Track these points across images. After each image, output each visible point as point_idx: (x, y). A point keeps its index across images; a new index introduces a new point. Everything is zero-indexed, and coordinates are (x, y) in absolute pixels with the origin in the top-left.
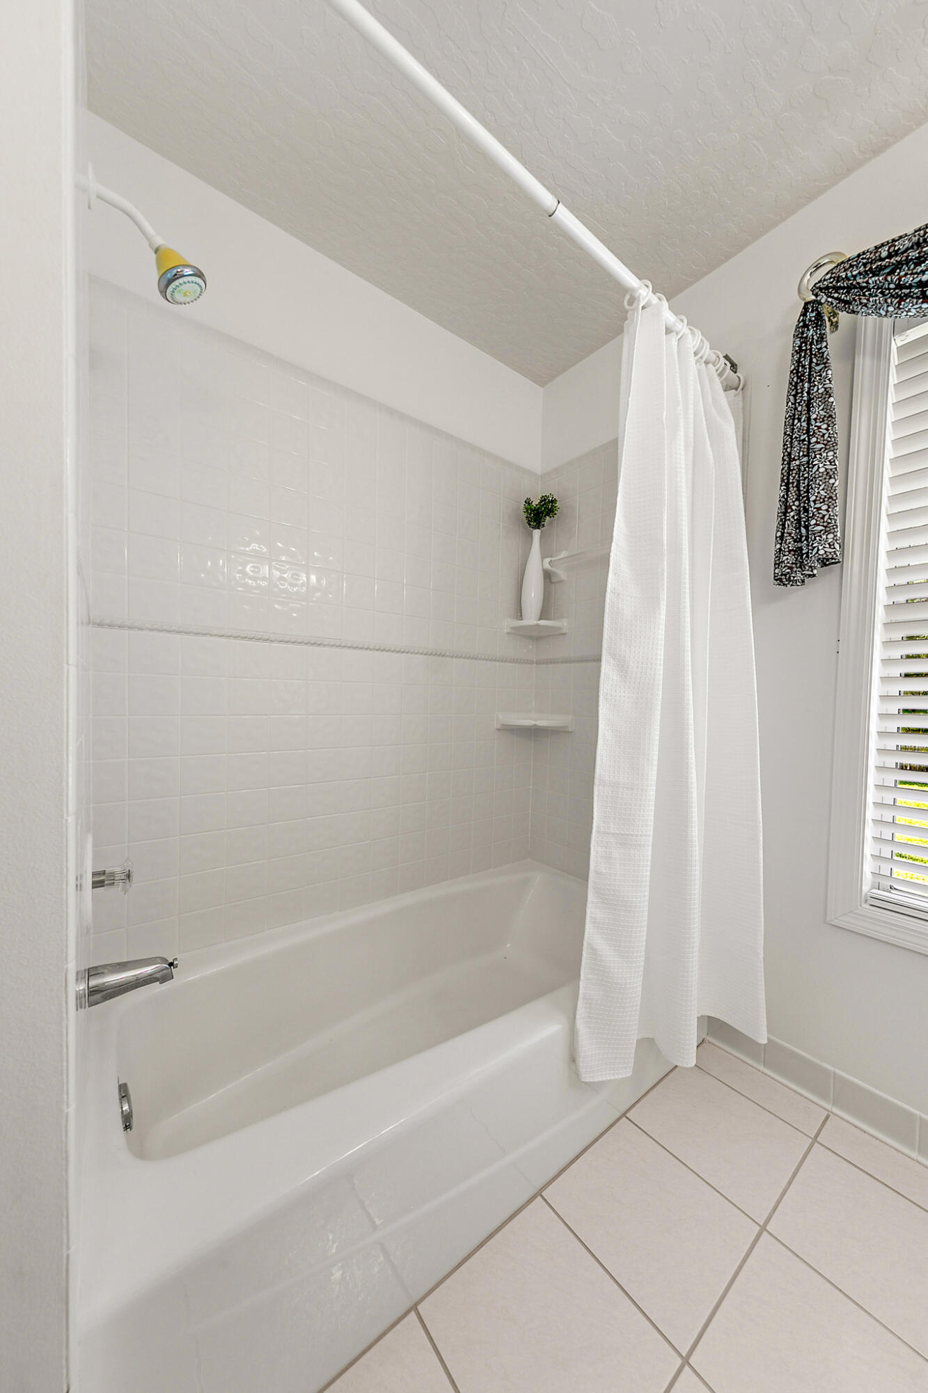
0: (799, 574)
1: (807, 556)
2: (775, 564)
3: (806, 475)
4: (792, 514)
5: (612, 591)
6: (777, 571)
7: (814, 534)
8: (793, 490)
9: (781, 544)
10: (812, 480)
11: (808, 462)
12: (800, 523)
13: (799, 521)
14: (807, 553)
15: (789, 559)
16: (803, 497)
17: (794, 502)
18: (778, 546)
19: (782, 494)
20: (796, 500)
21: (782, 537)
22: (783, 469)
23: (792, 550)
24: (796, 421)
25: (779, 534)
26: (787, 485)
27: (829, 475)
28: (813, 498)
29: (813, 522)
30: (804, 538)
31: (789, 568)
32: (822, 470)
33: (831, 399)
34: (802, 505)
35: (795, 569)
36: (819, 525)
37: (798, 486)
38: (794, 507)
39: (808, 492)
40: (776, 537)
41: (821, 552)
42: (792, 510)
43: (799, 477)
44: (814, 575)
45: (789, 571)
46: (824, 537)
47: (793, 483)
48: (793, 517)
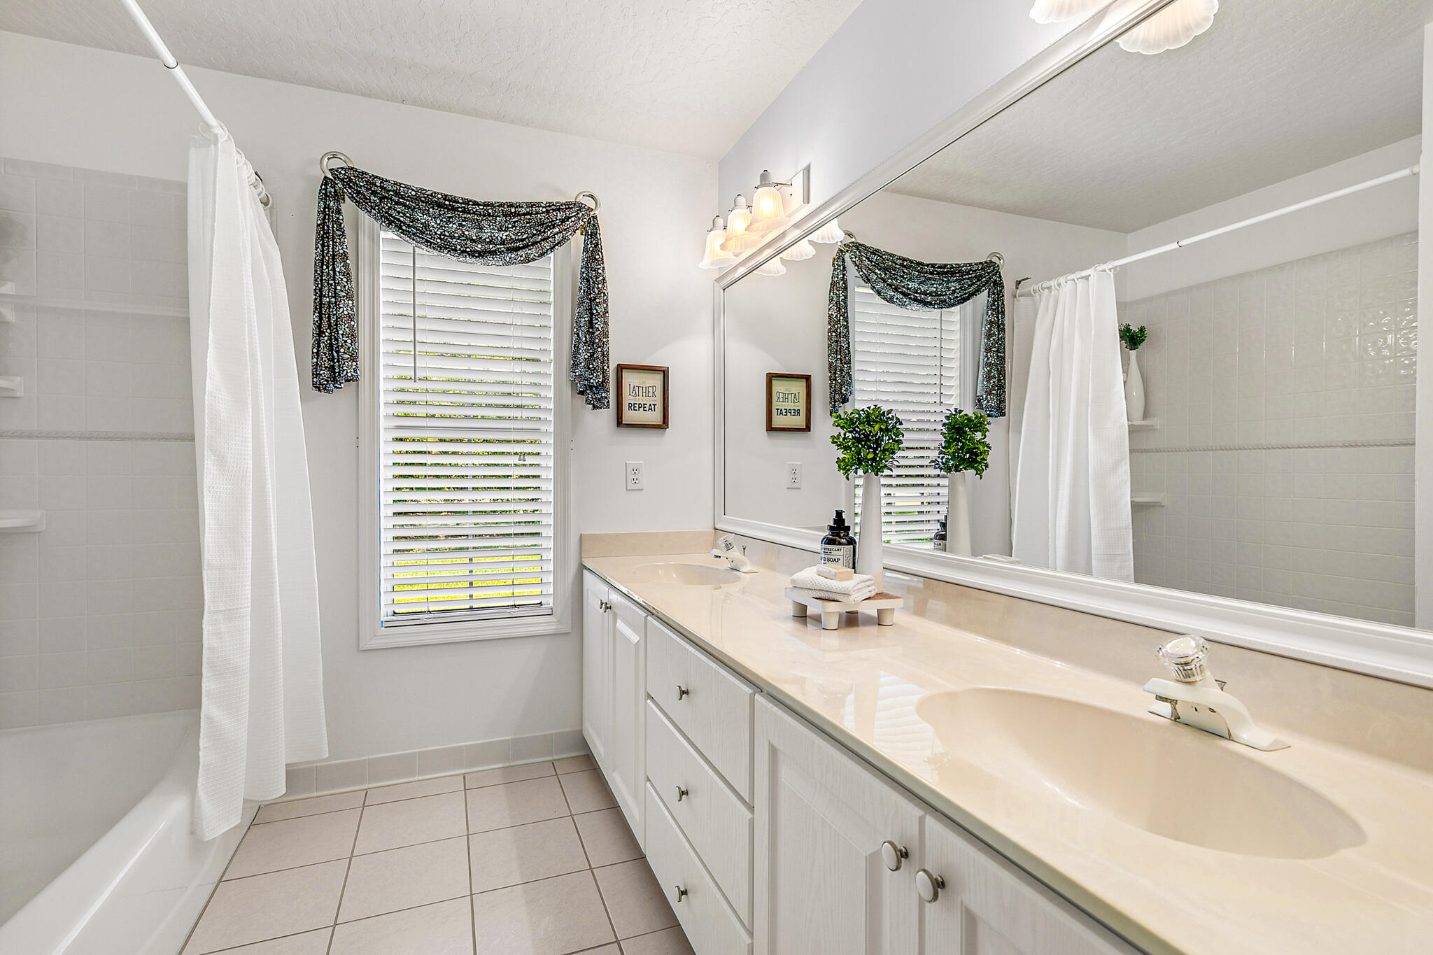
0: (332, 386)
1: (339, 375)
2: (313, 374)
3: (335, 312)
4: (326, 338)
5: (209, 394)
6: (315, 380)
7: (344, 360)
8: (325, 319)
9: (317, 359)
10: (339, 318)
11: (336, 302)
12: (332, 347)
13: (331, 345)
14: (339, 372)
15: (325, 373)
16: (334, 329)
17: (326, 329)
18: (315, 360)
19: (316, 319)
20: (328, 328)
21: (318, 353)
22: (316, 299)
23: (327, 367)
24: (325, 267)
25: (315, 350)
26: (320, 313)
27: (351, 318)
28: (341, 332)
29: (342, 350)
30: (336, 360)
31: (326, 380)
32: (346, 313)
33: (348, 261)
34: (333, 334)
35: (330, 382)
36: (346, 353)
37: (329, 318)
38: (327, 334)
39: (336, 325)
40: (313, 353)
41: (349, 375)
42: (326, 336)
43: (329, 311)
44: (341, 388)
45: (326, 383)
46: (350, 363)
47: (325, 315)
48: (327, 341)
